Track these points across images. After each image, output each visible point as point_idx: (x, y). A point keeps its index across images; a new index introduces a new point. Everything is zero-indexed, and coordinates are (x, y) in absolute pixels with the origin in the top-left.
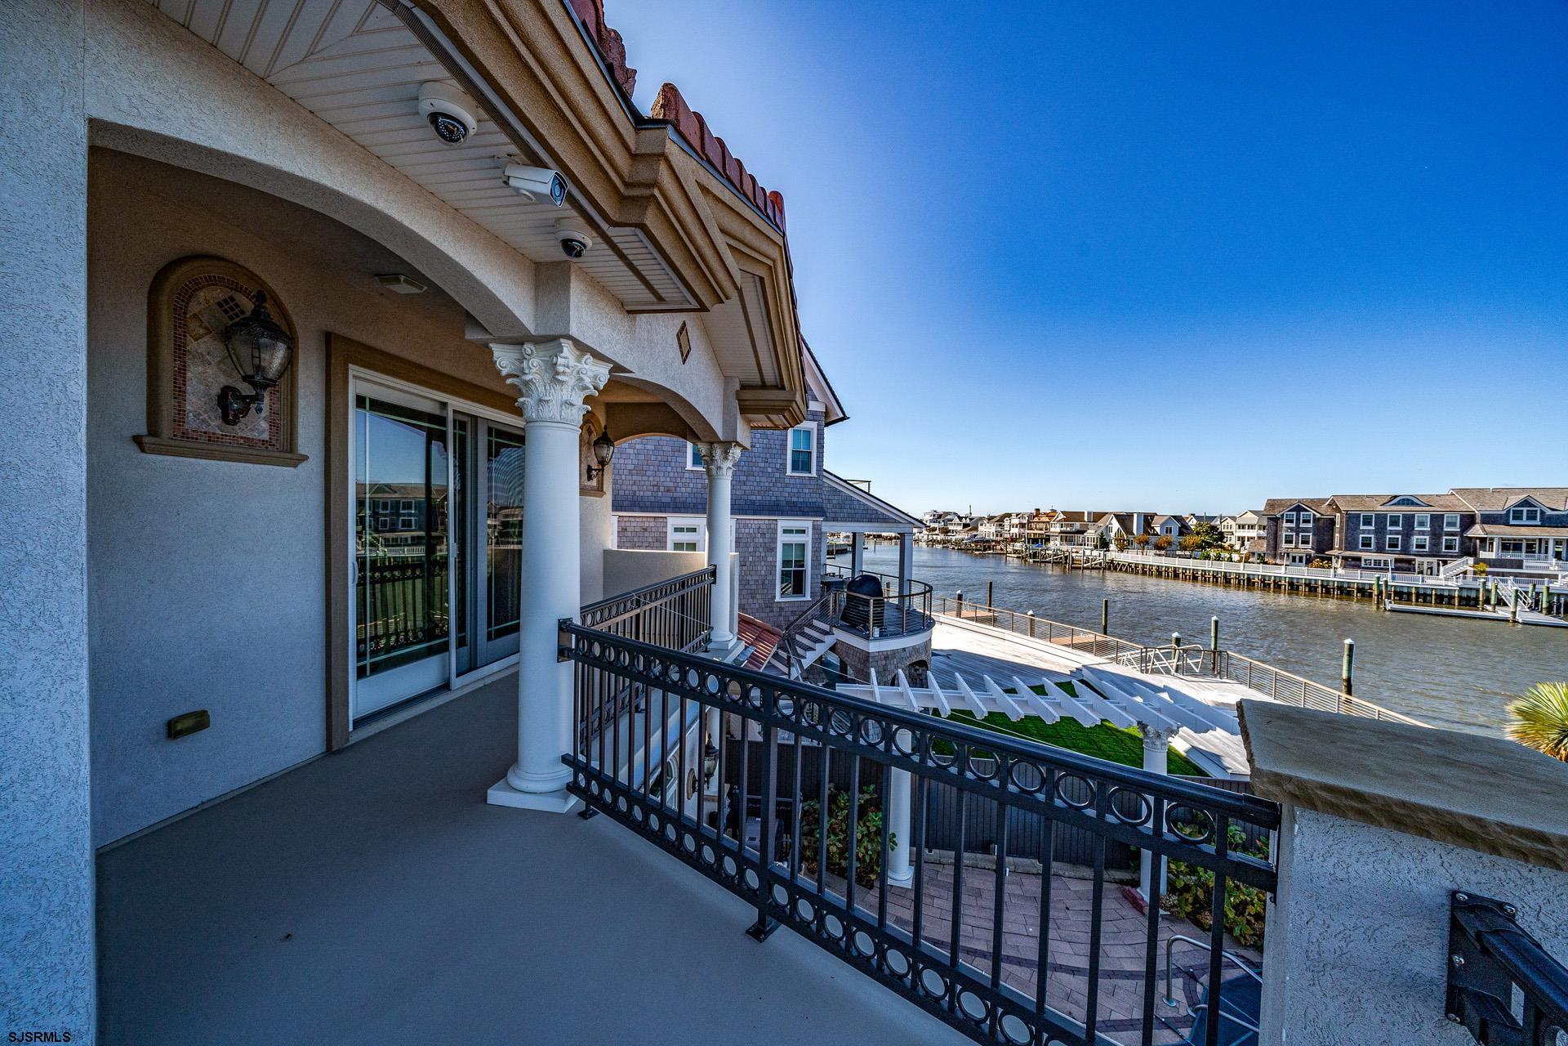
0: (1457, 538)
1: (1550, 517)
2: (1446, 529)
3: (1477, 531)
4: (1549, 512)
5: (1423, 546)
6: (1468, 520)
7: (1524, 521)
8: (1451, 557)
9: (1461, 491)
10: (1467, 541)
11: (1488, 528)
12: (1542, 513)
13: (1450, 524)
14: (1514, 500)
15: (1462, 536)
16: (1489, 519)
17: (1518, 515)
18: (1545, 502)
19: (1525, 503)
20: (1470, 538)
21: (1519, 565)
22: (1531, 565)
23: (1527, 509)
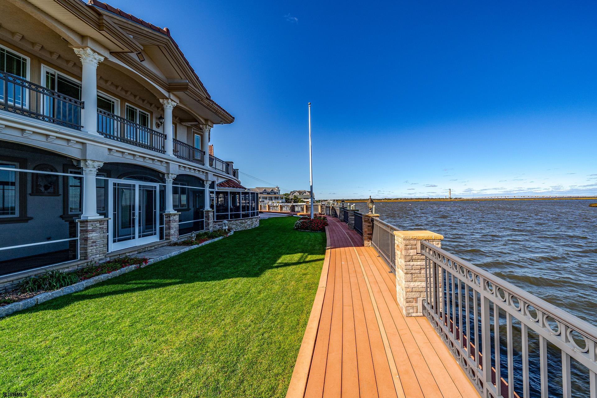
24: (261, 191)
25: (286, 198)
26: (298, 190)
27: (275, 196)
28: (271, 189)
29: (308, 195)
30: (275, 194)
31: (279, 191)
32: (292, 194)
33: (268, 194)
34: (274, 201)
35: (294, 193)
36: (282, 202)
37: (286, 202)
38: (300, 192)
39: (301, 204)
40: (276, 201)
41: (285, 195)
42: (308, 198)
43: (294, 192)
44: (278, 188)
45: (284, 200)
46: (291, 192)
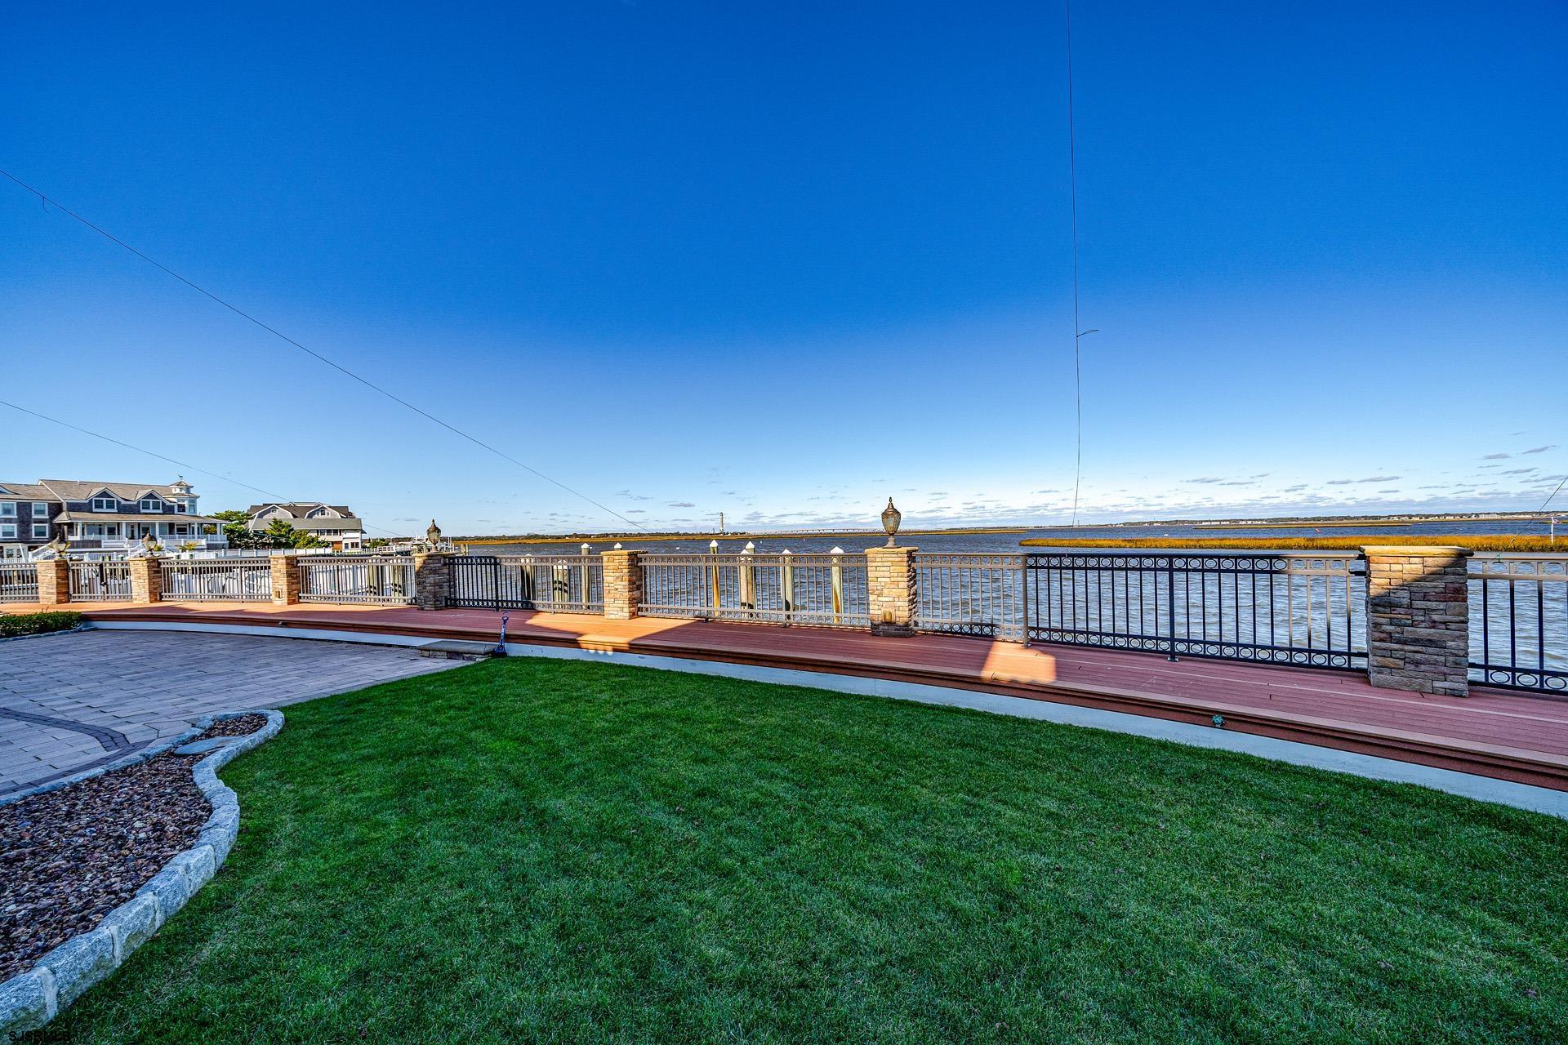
0: (47, 525)
1: (124, 506)
2: (34, 517)
3: (63, 518)
4: (123, 502)
5: (12, 534)
6: (56, 509)
7: (105, 510)
8: (42, 542)
9: (49, 482)
10: (57, 527)
11: (72, 514)
12: (118, 502)
13: (37, 512)
14: (96, 491)
15: (51, 524)
16: (74, 507)
17: (99, 505)
18: (119, 495)
19: (104, 494)
20: (59, 525)
21: (98, 544)
22: (107, 542)
23: (104, 499)
24: (82, 498)
25: (231, 531)
26: (286, 502)
27: (168, 518)
28: (143, 493)
29: (334, 520)
30: (168, 510)
31: (193, 500)
32: (261, 516)
33: (125, 509)
34: (161, 542)
35: (268, 512)
36: (210, 547)
37: (232, 546)
38: (296, 511)
39: (311, 551)
40: (173, 543)
41: (228, 517)
42: (336, 532)
43: (268, 508)
44: (188, 488)
45: (221, 538)
46: (254, 508)
